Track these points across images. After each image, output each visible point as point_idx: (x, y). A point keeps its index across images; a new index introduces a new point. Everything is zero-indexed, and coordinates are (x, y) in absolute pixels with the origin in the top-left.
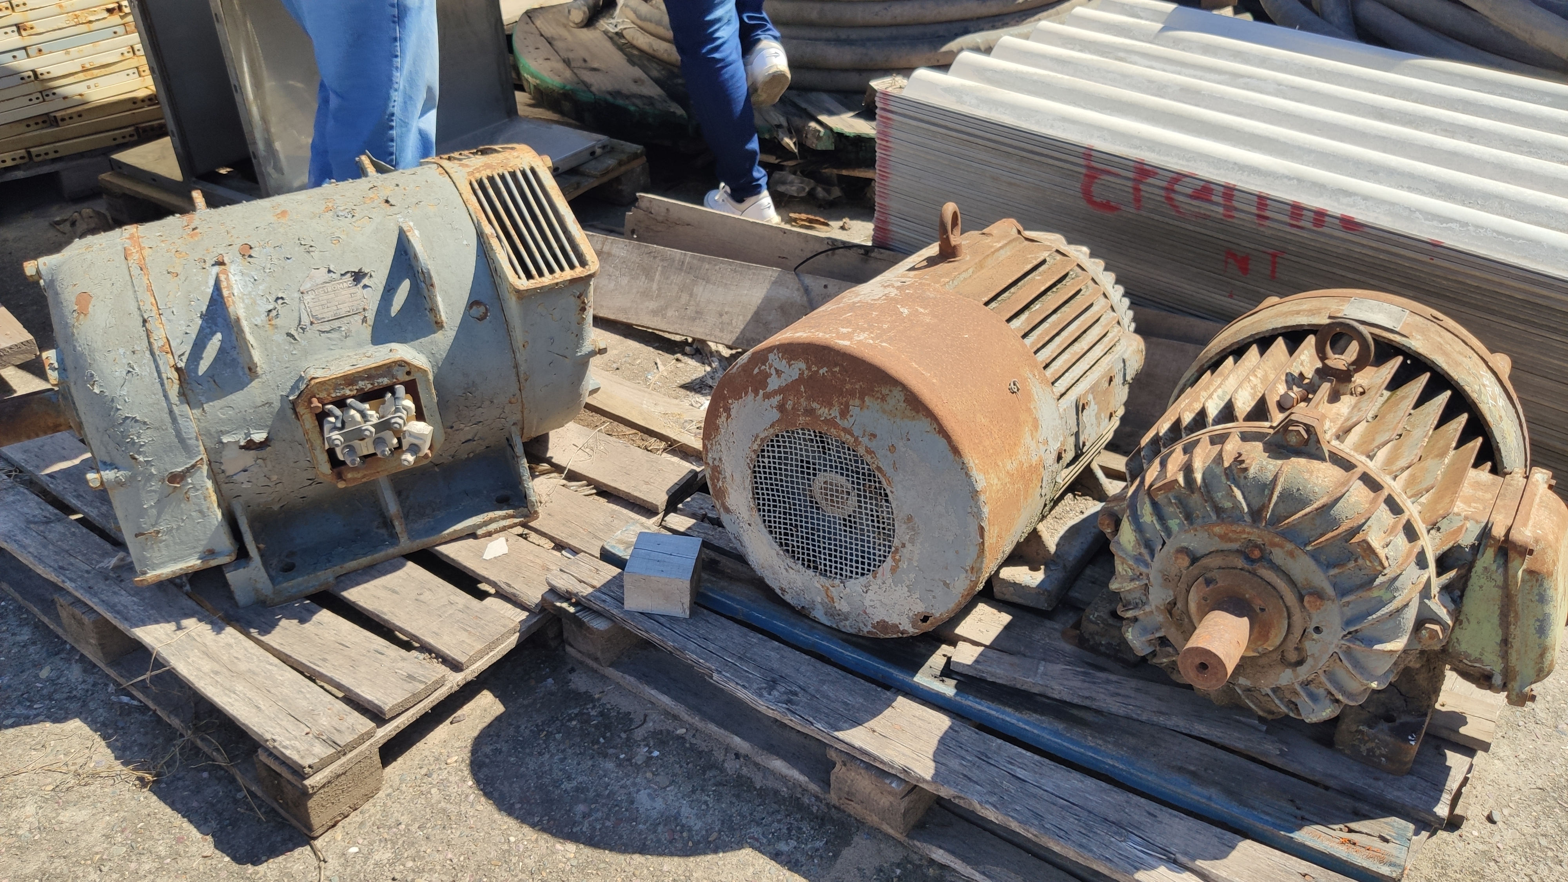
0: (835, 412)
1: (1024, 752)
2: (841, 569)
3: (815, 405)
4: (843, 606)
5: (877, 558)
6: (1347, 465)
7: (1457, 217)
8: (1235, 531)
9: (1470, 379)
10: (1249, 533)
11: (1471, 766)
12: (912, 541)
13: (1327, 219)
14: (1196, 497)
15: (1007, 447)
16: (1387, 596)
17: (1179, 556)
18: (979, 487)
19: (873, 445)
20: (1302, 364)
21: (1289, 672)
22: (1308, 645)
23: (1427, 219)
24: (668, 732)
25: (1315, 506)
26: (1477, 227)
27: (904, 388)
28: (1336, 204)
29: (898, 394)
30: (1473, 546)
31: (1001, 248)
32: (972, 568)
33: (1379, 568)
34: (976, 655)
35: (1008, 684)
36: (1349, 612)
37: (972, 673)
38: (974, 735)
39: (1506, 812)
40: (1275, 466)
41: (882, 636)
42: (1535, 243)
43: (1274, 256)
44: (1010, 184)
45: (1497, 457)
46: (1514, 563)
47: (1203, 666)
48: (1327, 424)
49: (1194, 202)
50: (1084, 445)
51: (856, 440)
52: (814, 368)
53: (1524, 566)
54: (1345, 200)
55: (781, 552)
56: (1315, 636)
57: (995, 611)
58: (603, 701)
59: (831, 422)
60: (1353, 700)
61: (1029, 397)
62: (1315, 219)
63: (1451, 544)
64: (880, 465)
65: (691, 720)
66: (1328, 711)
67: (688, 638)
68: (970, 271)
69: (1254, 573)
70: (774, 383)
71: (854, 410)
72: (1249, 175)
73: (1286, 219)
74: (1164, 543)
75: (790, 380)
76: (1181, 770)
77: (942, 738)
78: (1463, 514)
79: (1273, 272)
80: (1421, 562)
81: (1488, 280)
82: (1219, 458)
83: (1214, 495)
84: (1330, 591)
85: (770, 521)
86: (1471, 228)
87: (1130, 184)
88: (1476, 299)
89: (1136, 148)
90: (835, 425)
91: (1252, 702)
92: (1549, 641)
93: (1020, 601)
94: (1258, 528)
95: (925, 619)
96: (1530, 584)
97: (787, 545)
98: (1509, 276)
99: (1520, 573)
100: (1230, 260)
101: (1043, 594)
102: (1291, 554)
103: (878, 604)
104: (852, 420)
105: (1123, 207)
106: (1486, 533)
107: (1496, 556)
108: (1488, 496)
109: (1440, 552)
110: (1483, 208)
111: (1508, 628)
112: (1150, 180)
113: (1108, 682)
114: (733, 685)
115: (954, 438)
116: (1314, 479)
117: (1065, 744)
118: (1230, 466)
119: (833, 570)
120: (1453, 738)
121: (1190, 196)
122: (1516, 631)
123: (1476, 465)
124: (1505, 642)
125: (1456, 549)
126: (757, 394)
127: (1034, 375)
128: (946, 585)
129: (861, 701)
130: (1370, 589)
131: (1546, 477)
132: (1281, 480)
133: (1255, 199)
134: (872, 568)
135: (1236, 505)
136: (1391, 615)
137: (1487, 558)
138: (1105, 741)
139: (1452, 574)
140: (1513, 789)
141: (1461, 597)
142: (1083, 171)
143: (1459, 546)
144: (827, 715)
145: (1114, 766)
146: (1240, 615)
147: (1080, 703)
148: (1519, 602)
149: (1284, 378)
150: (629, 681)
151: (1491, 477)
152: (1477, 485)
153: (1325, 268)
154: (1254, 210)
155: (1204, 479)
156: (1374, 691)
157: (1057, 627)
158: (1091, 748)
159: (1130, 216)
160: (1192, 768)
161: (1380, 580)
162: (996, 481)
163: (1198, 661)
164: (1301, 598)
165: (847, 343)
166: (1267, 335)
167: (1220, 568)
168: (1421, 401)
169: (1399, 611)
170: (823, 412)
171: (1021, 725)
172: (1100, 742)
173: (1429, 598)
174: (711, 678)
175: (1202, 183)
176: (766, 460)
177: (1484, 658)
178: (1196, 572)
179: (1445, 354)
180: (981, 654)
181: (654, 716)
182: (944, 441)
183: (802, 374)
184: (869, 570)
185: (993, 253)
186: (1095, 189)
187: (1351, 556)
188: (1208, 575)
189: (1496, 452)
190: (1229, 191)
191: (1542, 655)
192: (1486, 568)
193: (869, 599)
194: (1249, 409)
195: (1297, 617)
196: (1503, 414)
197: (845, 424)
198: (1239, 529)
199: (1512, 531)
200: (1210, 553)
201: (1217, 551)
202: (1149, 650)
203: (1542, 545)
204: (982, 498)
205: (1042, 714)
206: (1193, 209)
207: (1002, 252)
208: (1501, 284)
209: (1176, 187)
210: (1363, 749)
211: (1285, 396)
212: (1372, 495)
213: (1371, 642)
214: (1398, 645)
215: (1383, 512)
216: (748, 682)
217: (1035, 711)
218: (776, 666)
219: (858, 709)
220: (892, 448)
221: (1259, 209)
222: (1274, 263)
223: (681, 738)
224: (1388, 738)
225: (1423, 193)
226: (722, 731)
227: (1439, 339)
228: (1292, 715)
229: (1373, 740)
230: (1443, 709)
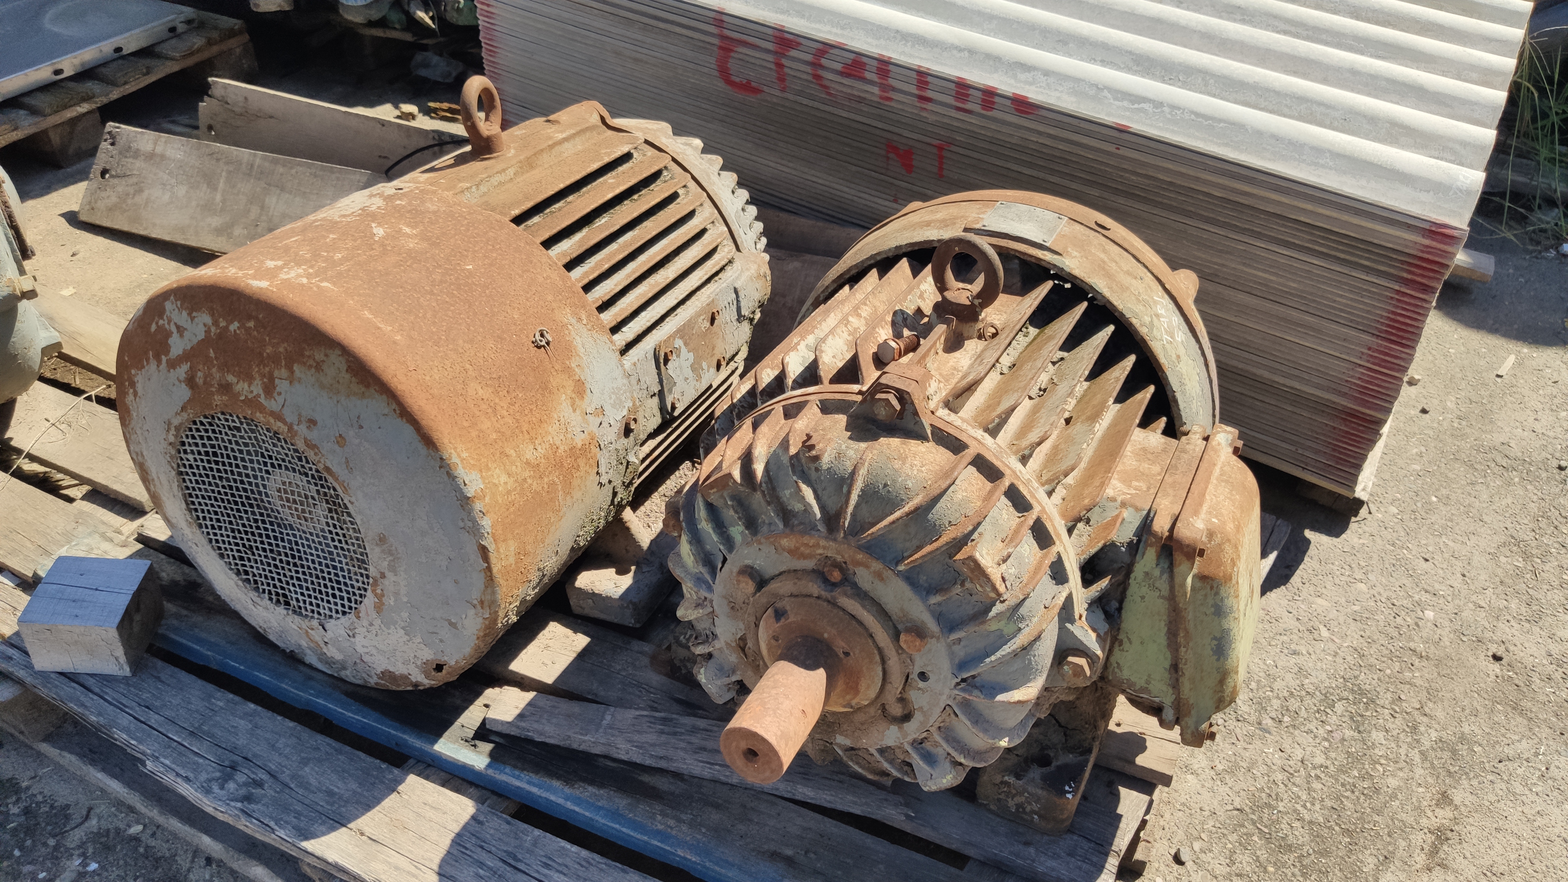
0: (257, 388)
1: (568, 845)
2: (318, 606)
3: (231, 378)
4: (332, 652)
5: (357, 592)
6: (955, 445)
7: (1150, 95)
8: (807, 545)
9: (1139, 308)
10: (824, 548)
11: (1151, 803)
12: (393, 569)
13: (997, 99)
14: (758, 495)
15: (525, 427)
16: (1009, 629)
17: (741, 578)
18: (470, 492)
19: (314, 435)
20: (921, 296)
21: (894, 729)
22: (913, 695)
23: (1116, 99)
24: (118, 831)
25: (906, 509)
26: (1174, 107)
27: (345, 351)
28: (1012, 81)
29: (336, 363)
30: (1130, 543)
31: (566, 140)
32: (482, 602)
33: (993, 595)
34: (522, 705)
35: (561, 744)
36: (961, 652)
37: (514, 732)
38: (505, 827)
39: (1197, 846)
40: (856, 450)
41: (394, 688)
42: (1237, 127)
43: (940, 148)
44: (636, 60)
45: (1174, 409)
46: (1181, 568)
47: (751, 754)
48: (933, 387)
49: (846, 81)
50: (674, 408)
51: (290, 428)
52: (223, 324)
53: (1195, 571)
54: (1022, 76)
55: (240, 583)
56: (921, 684)
57: (569, 632)
58: (34, 790)
59: (252, 403)
60: (981, 760)
61: (569, 350)
62: (983, 100)
63: (1100, 545)
64: (329, 464)
65: (150, 814)
66: (949, 777)
67: (122, 708)
68: (511, 172)
69: (833, 603)
70: (177, 346)
71: (282, 385)
72: (913, 46)
73: (951, 100)
74: (725, 560)
75: (195, 341)
76: (774, 856)
77: (459, 835)
78: (1119, 499)
79: (941, 169)
80: (1058, 574)
81: (1182, 175)
82: (785, 444)
83: (781, 494)
84: (932, 625)
85: (217, 541)
86: (1166, 109)
87: (771, 58)
88: (1170, 198)
89: (783, 12)
90: (261, 408)
91: (858, 763)
92: (1230, 663)
93: (602, 616)
94: (835, 540)
95: (439, 668)
96: (1203, 592)
97: (246, 573)
98: (1206, 168)
99: (1189, 580)
100: (891, 155)
101: (627, 607)
102: (879, 576)
103: (374, 652)
104: (280, 400)
105: (765, 89)
106: (1146, 526)
107: (1159, 557)
108: (1156, 469)
109: (1086, 556)
110: (1185, 85)
111: (1177, 650)
112: (793, 53)
113: (694, 730)
114: (172, 776)
115: (423, 423)
116: (907, 469)
117: (624, 830)
118: (797, 454)
119: (309, 607)
120: (1128, 769)
121: (841, 73)
122: (1187, 655)
123: (1145, 423)
124: (1175, 667)
125: (1108, 549)
126: (159, 362)
127: (580, 320)
128: (453, 625)
129: (354, 786)
130: (984, 622)
131: (1230, 437)
132: (862, 472)
133: (914, 75)
134: (353, 605)
135: (807, 508)
136: (1015, 654)
137: (1148, 560)
138: (679, 821)
139: (1103, 583)
140: (1207, 813)
141: (1120, 609)
142: (716, 41)
143: (1113, 544)
144: (298, 815)
145: (685, 858)
146: (810, 666)
147: (654, 765)
148: (1190, 616)
149: (889, 318)
150: (69, 760)
151: (1164, 439)
152: (1144, 453)
153: (998, 163)
154: (913, 90)
155: (767, 469)
156: (1008, 750)
157: (647, 649)
158: (659, 832)
159: (775, 100)
160: (789, 852)
161: (998, 608)
162: (504, 478)
163: (744, 745)
164: (896, 636)
165: (263, 284)
166: (890, 254)
167: (791, 595)
168: (1072, 342)
169: (1026, 649)
170: (242, 387)
171: (569, 805)
172: (671, 822)
173: (1072, 621)
174: (145, 766)
175: (852, 56)
176: (190, 457)
177: (1151, 687)
178: (764, 600)
179: (1109, 276)
180: (530, 704)
181: (102, 808)
182: (409, 429)
183: (208, 332)
184: (350, 608)
185: (551, 147)
186: (733, 66)
187: (957, 578)
188: (779, 605)
189: (1172, 404)
190: (884, 66)
191: (1222, 682)
192: (1147, 574)
193: (362, 644)
194: (840, 364)
195: (893, 662)
196: (1182, 351)
197: (272, 405)
198: (812, 542)
199: (1178, 524)
200: (781, 574)
201: (789, 571)
202: (728, 696)
203: (1218, 539)
204: (478, 506)
205: (601, 785)
206: (845, 90)
207: (566, 145)
208: (1197, 179)
209: (823, 61)
210: (1011, 803)
211: (884, 345)
212: (989, 485)
213: (993, 689)
214: (1029, 692)
215: (1003, 510)
216: (194, 770)
217: (592, 783)
218: (241, 741)
219: (347, 802)
220: (341, 440)
221: (919, 88)
222: (941, 157)
223: (136, 839)
224: (1040, 792)
225: (1119, 68)
226: (187, 828)
227: (1102, 256)
228: (907, 779)
229: (1021, 794)
230: (1119, 730)
